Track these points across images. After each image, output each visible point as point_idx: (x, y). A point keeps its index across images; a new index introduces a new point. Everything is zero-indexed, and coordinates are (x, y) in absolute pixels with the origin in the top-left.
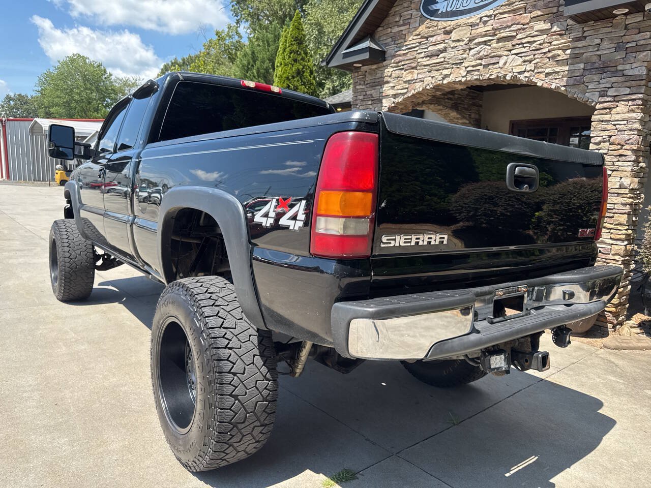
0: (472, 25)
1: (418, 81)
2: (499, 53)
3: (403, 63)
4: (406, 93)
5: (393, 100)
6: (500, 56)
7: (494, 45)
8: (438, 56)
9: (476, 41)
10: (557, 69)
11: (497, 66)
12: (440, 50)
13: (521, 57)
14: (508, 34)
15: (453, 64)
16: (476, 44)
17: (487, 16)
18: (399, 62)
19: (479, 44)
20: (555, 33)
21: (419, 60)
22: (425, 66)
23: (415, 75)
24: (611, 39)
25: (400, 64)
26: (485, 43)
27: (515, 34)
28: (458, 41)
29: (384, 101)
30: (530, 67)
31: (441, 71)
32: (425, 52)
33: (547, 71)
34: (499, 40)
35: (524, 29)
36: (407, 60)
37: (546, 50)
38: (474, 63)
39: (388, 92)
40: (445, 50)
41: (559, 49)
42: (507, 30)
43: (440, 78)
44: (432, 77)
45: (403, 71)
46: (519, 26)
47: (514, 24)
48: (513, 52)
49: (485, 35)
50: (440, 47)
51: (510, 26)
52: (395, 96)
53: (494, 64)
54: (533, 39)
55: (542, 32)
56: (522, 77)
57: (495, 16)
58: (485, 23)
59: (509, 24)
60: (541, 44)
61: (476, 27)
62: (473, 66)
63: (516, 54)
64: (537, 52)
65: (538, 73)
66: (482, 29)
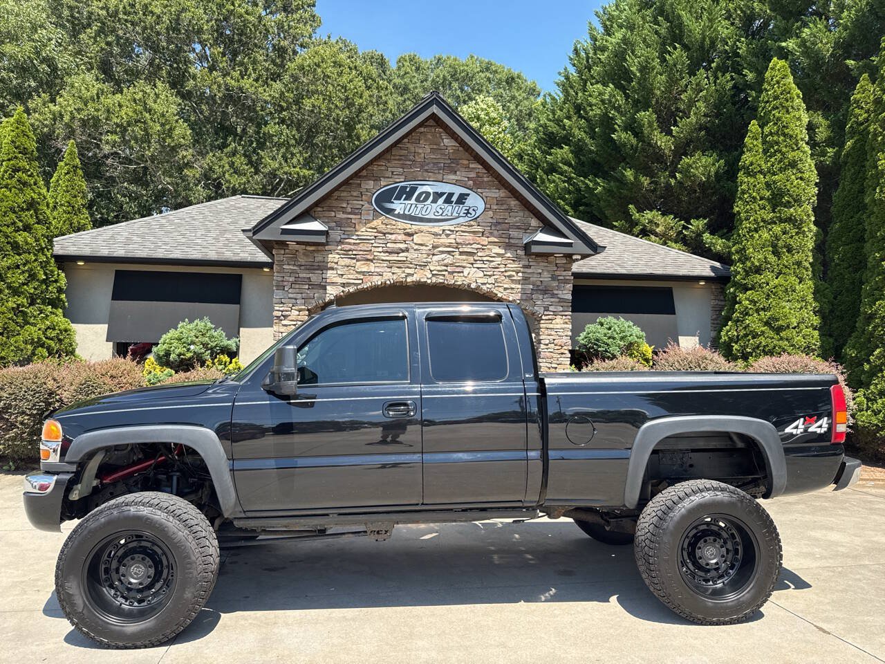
0: (436, 234)
1: (376, 274)
2: (464, 265)
3: (354, 252)
4: (360, 284)
5: (342, 289)
6: (464, 267)
7: (457, 256)
8: (398, 253)
9: (441, 249)
10: (513, 286)
11: (462, 274)
12: (401, 249)
13: (483, 271)
14: (469, 250)
15: (416, 265)
16: (440, 251)
17: (449, 230)
18: (349, 251)
19: (443, 252)
20: (508, 259)
21: (375, 254)
22: (383, 260)
23: (372, 267)
24: (548, 271)
25: (350, 253)
26: (449, 252)
27: (476, 251)
28: (421, 245)
29: (328, 287)
30: (491, 280)
31: (404, 269)
32: (383, 247)
33: (506, 286)
34: (461, 253)
35: (483, 249)
36: (361, 250)
37: (503, 270)
38: (439, 268)
39: (334, 279)
40: (407, 250)
41: (513, 271)
42: (469, 246)
43: (403, 275)
44: (393, 273)
45: (355, 261)
46: (480, 246)
47: (475, 243)
48: (475, 266)
49: (449, 247)
50: (403, 246)
51: (471, 244)
52: (343, 285)
53: (459, 272)
54: (491, 259)
55: (499, 255)
56: (484, 287)
57: (457, 232)
58: (448, 235)
59: (472, 242)
60: (499, 264)
61: (439, 237)
62: (439, 271)
63: (478, 268)
64: (496, 270)
65: (498, 286)
66: (444, 240)
